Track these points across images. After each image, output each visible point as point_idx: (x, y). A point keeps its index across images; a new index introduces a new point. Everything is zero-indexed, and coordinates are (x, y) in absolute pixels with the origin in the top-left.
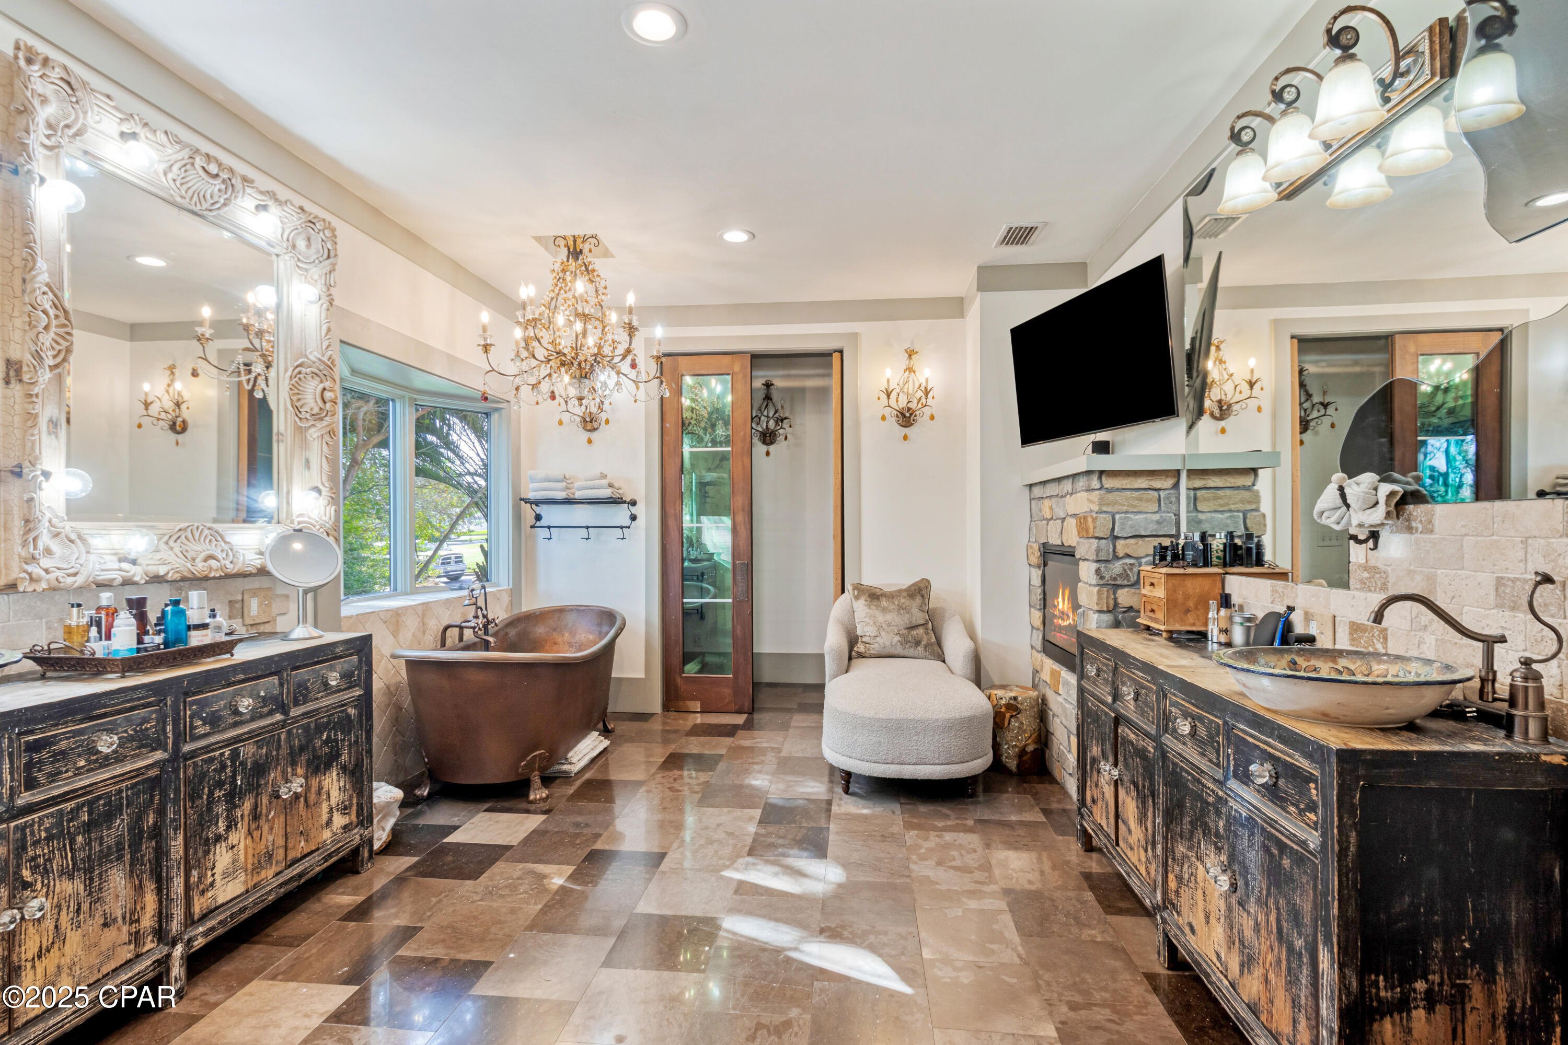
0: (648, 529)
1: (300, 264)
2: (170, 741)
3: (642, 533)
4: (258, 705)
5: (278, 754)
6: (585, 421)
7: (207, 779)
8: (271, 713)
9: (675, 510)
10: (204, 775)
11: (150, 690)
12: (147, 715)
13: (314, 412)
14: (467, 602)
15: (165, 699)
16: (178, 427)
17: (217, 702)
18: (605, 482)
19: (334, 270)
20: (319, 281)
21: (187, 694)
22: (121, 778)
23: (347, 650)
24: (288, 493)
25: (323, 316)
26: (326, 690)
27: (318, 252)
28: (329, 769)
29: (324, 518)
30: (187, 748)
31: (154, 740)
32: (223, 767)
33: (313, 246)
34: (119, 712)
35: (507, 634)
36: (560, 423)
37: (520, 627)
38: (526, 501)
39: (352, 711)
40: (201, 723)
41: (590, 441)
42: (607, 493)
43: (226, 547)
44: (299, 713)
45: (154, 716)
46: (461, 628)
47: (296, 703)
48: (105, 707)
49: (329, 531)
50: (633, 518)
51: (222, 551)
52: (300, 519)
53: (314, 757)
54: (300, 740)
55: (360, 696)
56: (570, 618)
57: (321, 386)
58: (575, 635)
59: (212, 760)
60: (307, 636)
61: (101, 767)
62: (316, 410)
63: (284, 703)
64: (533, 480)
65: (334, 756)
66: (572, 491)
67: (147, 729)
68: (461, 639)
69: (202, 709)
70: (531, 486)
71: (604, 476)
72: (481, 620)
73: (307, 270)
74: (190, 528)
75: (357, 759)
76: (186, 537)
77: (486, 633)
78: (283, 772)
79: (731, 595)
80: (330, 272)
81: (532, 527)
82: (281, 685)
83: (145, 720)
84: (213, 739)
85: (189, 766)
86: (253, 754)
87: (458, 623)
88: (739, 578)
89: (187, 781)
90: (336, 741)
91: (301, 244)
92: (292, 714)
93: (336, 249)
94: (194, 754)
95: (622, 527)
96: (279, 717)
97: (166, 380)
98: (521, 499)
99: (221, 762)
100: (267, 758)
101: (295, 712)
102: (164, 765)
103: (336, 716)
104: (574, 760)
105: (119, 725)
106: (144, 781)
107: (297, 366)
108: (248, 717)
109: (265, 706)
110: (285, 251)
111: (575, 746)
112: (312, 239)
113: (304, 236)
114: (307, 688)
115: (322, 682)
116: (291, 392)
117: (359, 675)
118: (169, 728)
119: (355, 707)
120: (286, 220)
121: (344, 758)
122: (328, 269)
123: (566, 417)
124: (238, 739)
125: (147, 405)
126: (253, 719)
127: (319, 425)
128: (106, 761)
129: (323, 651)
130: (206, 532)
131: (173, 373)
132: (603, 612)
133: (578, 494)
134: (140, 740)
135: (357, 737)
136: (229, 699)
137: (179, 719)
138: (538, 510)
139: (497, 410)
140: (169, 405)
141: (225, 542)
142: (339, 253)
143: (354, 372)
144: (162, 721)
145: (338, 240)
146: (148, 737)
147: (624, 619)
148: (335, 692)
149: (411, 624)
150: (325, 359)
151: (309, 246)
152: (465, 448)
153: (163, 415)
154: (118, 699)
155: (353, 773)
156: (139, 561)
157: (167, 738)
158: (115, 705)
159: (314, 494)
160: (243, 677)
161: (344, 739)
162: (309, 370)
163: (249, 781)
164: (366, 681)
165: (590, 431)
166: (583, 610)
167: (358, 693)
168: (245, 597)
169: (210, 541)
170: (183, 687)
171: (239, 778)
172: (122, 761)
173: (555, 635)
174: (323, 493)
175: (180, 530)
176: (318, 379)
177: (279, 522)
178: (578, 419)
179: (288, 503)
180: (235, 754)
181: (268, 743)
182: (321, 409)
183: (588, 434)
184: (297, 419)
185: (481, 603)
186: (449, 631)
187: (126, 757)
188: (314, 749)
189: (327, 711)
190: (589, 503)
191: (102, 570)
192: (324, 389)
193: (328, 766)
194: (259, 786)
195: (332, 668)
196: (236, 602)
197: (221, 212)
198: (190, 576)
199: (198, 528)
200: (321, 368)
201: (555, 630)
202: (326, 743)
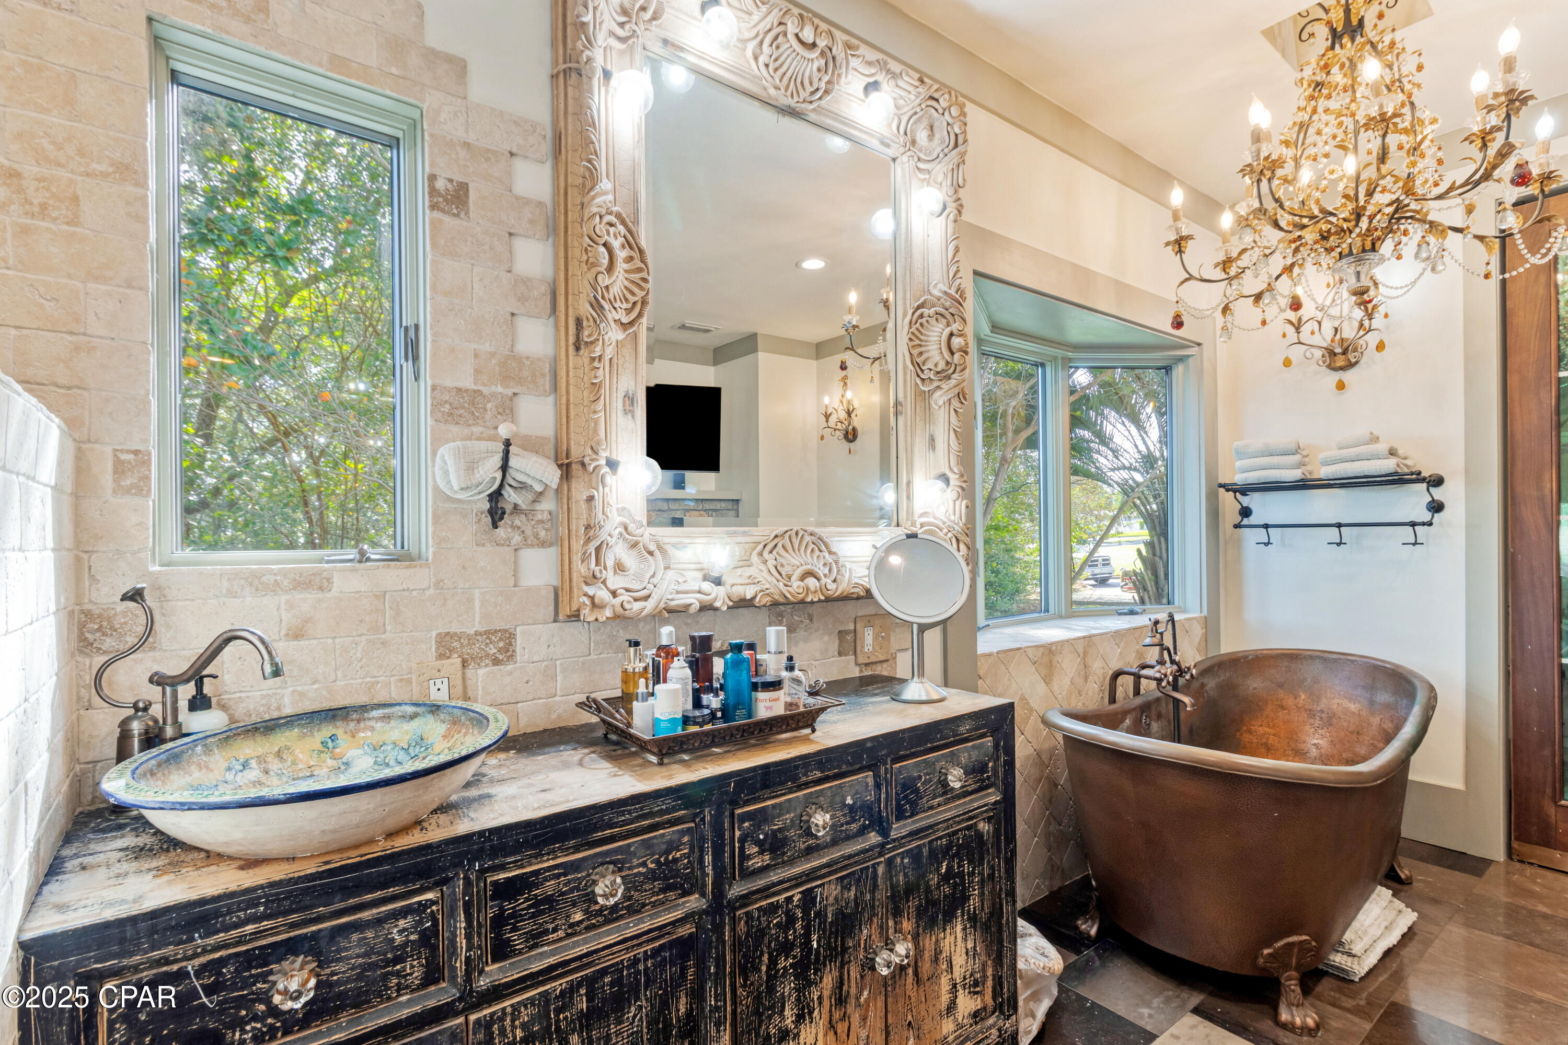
0: (1472, 528)
1: (921, 165)
2: (709, 881)
4: (843, 820)
5: (873, 899)
6: (1332, 354)
7: (766, 940)
8: (862, 831)
10: (762, 932)
11: (679, 798)
12: (675, 837)
13: (939, 369)
14: (1148, 641)
15: (702, 812)
16: (851, 436)
17: (780, 815)
18: (1382, 447)
19: (964, 162)
20: (944, 184)
21: (735, 804)
22: (635, 942)
23: (977, 729)
24: (909, 483)
25: (950, 231)
26: (945, 793)
27: (943, 142)
28: (950, 921)
29: (952, 518)
30: (736, 890)
31: (687, 877)
32: (791, 920)
33: (937, 136)
34: (635, 833)
35: (1203, 685)
36: (1287, 363)
37: (1223, 676)
38: (1227, 487)
39: (984, 827)
40: (756, 849)
41: (1341, 386)
42: (1388, 465)
43: (830, 559)
44: (904, 832)
45: (686, 839)
46: (1137, 677)
47: (900, 815)
48: (611, 827)
49: (959, 536)
50: (1436, 507)
51: (825, 564)
52: (923, 520)
53: (927, 901)
54: (906, 875)
55: (996, 803)
56: (1311, 670)
57: (948, 330)
58: (1319, 698)
59: (774, 908)
60: (924, 698)
61: (608, 921)
62: (941, 366)
63: (881, 817)
64: (1240, 455)
65: (958, 900)
66: (1309, 468)
67: (675, 860)
68: (1137, 692)
69: (757, 827)
70: (1238, 464)
71: (1375, 439)
72: (1169, 669)
73: (929, 172)
74: (787, 535)
75: (994, 904)
76: (783, 546)
77: (1175, 688)
78: (882, 928)
80: (958, 166)
81: (1237, 526)
82: (878, 786)
83: (673, 846)
84: (774, 877)
85: (740, 919)
86: (836, 899)
87: (1134, 670)
89: (737, 944)
90: (961, 875)
91: (922, 136)
92: (893, 834)
93: (965, 132)
94: (745, 899)
95: (1413, 524)
96: (874, 838)
97: (841, 392)
98: (1221, 486)
99: (787, 913)
100: (857, 904)
101: (899, 829)
102: (700, 918)
103: (960, 835)
104: (1357, 949)
105: (634, 854)
106: (672, 944)
107: (918, 308)
108: (828, 839)
109: (853, 820)
110: (902, 150)
111: (1354, 918)
112: (936, 125)
113: (925, 123)
114: (917, 791)
115: (940, 781)
116: (911, 344)
117: (995, 769)
118: (708, 859)
119: (989, 819)
120: (902, 102)
121: (974, 902)
122: (956, 161)
123: (1296, 353)
124: (810, 876)
125: (827, 417)
126: (835, 842)
127: (945, 386)
128: (612, 915)
129: (940, 731)
130: (808, 538)
131: (845, 384)
132: (1376, 667)
133: (1324, 472)
134: (666, 878)
135: (992, 868)
136: (798, 811)
137: (723, 845)
138: (1245, 501)
139: (1181, 359)
140: (843, 415)
141: (830, 553)
142: (968, 137)
143: (996, 328)
144: (698, 847)
145: (968, 119)
146: (677, 874)
147: (1432, 689)
148: (959, 797)
149: (1069, 666)
150: (952, 292)
151: (931, 137)
152: (1118, 440)
153: (839, 426)
154: (630, 813)
155: (986, 928)
156: (724, 579)
157: (705, 875)
158: (625, 823)
159: (940, 484)
160: (819, 774)
161: (973, 873)
162: (932, 311)
163: (829, 943)
164: (1005, 778)
165: (1342, 368)
166: (1335, 660)
167: (993, 799)
168: (858, 625)
169: (812, 550)
170: (727, 793)
171: (815, 937)
172: (638, 912)
173: (1281, 693)
174: (952, 482)
175: (776, 536)
176: (944, 321)
177: (898, 525)
178: (1318, 353)
179: (908, 497)
180: (809, 898)
181: (859, 880)
182: (948, 363)
183: (1336, 376)
184: (919, 381)
185: (1168, 642)
186: (1120, 680)
187: (644, 905)
188: (928, 890)
189: (948, 828)
190: (1342, 486)
191: (678, 592)
192: (951, 335)
193: (949, 917)
194: (845, 950)
195: (953, 759)
196: (847, 632)
197: (823, 103)
198: (782, 600)
199: (797, 534)
200: (948, 304)
201: (1281, 686)
202: (946, 878)
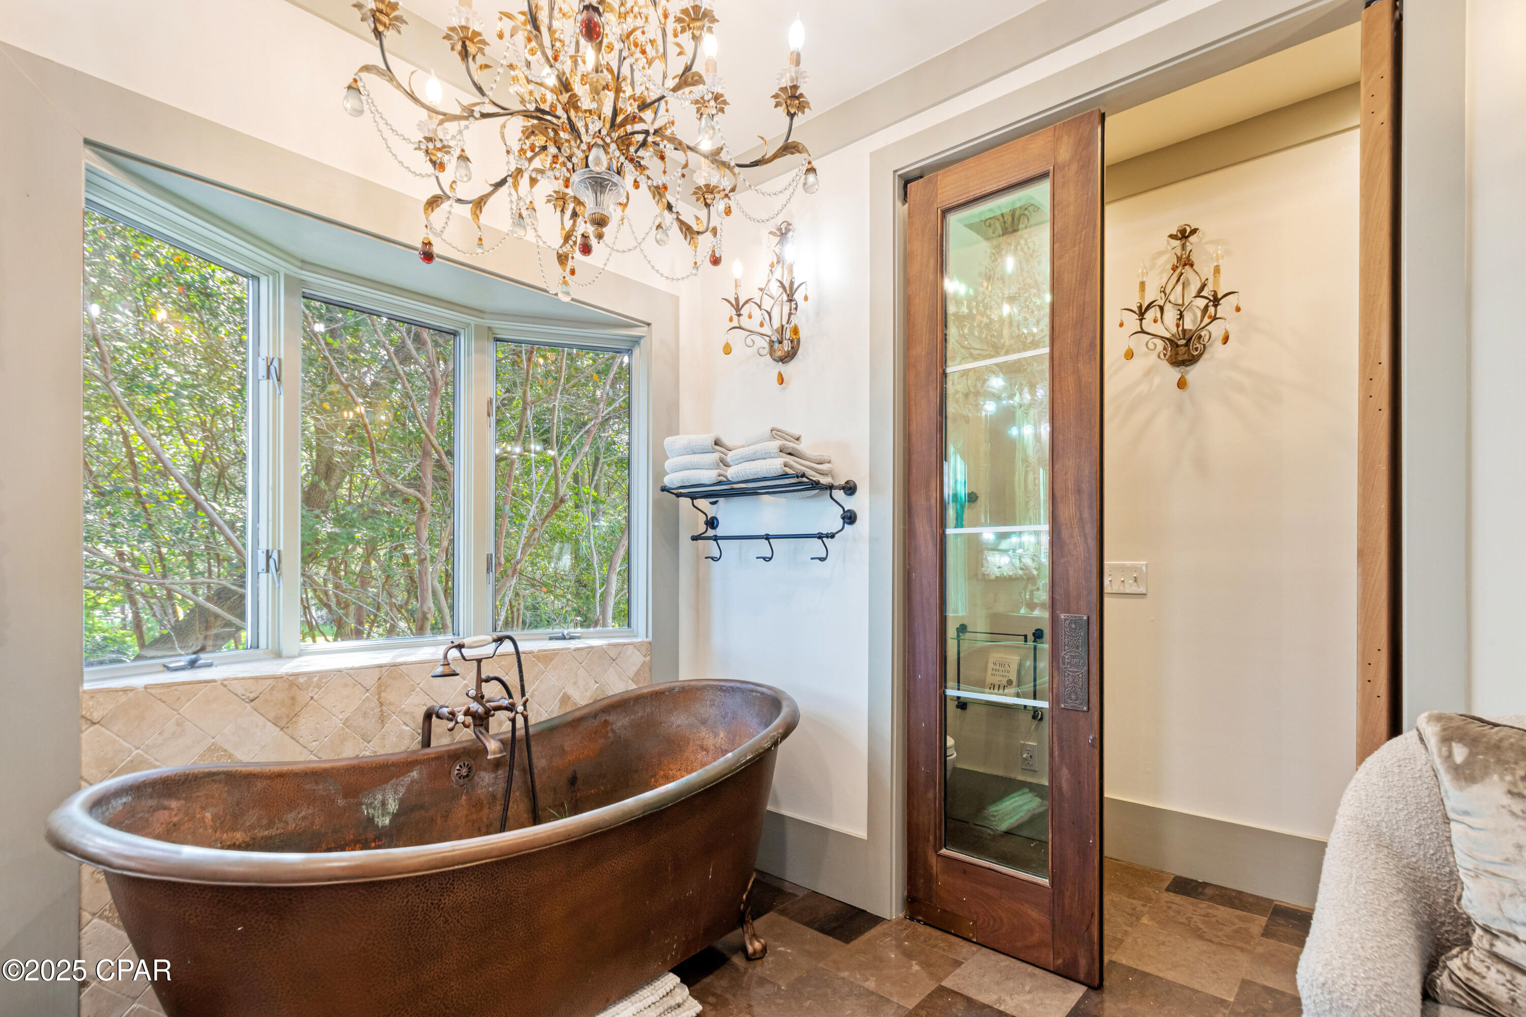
0: (873, 540)
3: (863, 552)
9: (928, 499)
36: (727, 350)
37: (642, 712)
41: (781, 380)
50: (850, 518)
64: (671, 452)
70: (668, 462)
79: (1048, 694)
81: (696, 539)
88: (1066, 655)
95: (826, 537)
98: (664, 490)
123: (737, 338)
138: (713, 509)
165: (782, 360)
178: (760, 341)
183: (779, 367)
